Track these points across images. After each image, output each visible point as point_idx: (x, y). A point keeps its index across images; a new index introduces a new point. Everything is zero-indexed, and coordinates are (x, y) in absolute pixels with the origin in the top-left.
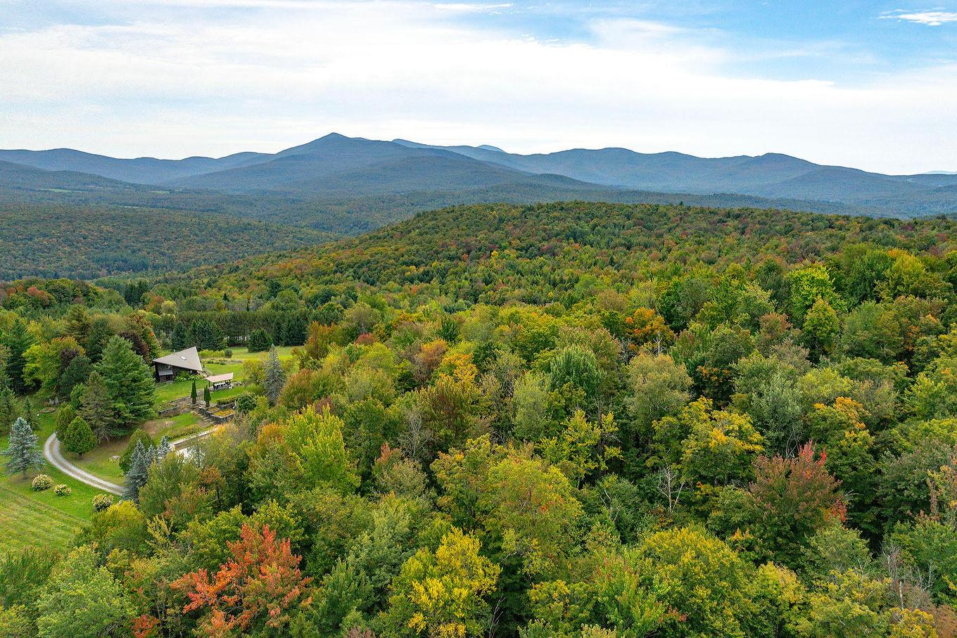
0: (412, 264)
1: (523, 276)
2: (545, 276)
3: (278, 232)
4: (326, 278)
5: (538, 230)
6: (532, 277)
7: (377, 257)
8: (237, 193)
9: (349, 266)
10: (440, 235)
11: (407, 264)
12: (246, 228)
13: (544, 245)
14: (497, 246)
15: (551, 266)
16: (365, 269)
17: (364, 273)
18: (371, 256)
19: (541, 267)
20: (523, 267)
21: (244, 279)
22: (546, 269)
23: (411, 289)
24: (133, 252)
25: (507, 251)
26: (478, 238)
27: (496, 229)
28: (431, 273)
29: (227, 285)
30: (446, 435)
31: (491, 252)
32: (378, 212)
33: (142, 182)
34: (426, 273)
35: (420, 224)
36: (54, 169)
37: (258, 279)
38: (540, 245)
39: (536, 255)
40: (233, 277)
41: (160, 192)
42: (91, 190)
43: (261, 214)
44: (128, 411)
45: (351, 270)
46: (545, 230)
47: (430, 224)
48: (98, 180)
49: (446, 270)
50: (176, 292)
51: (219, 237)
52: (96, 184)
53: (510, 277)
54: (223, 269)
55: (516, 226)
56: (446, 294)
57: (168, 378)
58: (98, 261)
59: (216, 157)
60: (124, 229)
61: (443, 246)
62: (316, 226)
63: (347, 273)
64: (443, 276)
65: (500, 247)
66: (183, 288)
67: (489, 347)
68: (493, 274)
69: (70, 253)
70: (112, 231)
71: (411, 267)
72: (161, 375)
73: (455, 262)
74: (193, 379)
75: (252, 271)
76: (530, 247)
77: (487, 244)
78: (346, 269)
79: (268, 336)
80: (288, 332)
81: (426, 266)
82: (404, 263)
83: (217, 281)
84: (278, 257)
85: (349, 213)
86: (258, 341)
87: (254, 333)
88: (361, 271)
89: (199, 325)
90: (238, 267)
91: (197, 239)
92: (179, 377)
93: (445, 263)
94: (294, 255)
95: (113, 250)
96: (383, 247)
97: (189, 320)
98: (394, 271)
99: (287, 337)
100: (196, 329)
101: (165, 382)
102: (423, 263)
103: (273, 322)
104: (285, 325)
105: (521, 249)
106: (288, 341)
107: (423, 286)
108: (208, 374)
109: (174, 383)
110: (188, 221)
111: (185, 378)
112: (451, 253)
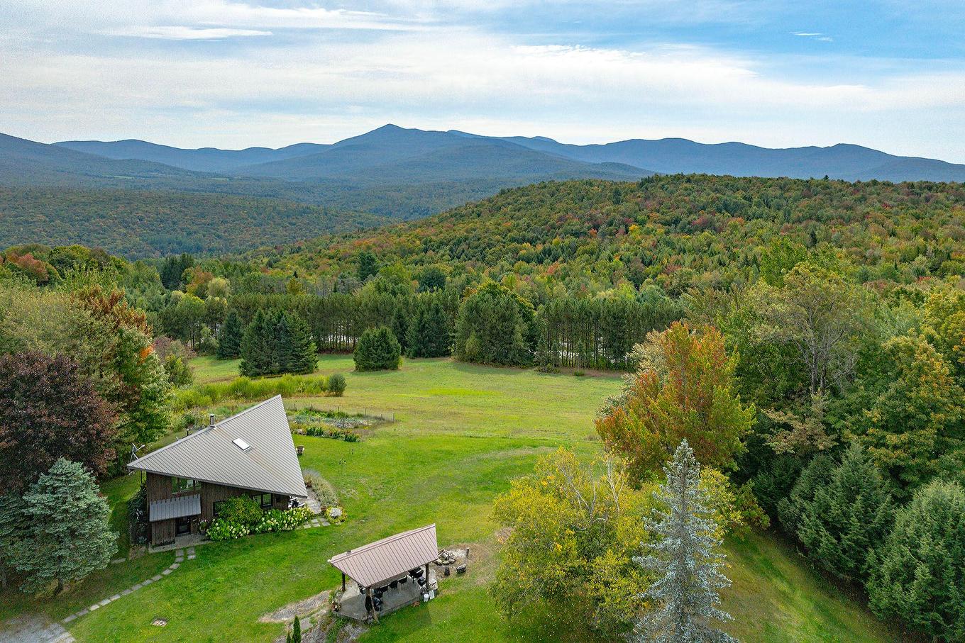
0: (525, 241)
3: (336, 216)
4: (415, 257)
7: (476, 233)
8: (293, 181)
9: (442, 244)
11: (518, 241)
12: (304, 212)
13: (695, 219)
14: (632, 219)
16: (464, 246)
17: (463, 251)
18: (468, 232)
21: (311, 259)
24: (189, 234)
25: (649, 226)
28: (553, 252)
29: (291, 265)
31: (626, 226)
33: (204, 170)
34: (547, 253)
35: (509, 201)
36: (120, 158)
37: (330, 259)
38: (690, 218)
39: (693, 230)
40: (297, 257)
41: (221, 179)
42: (154, 177)
43: (319, 200)
45: (446, 248)
48: (161, 168)
49: (573, 248)
50: (230, 269)
51: (278, 221)
52: (160, 172)
54: (284, 250)
57: (183, 526)
58: (151, 244)
59: (275, 148)
60: (181, 212)
62: (376, 211)
63: (442, 252)
65: (638, 221)
66: (239, 263)
69: (125, 235)
70: (169, 212)
71: (525, 244)
72: (156, 519)
73: (581, 238)
74: (273, 530)
75: (321, 250)
76: (676, 221)
77: (618, 217)
78: (438, 247)
79: (394, 341)
80: (419, 331)
81: (544, 243)
82: (514, 240)
83: (279, 261)
84: (344, 238)
85: (407, 199)
86: (376, 350)
87: (368, 335)
88: (460, 249)
89: (268, 317)
90: (299, 248)
91: (255, 222)
92: (222, 522)
93: (570, 240)
94: (361, 235)
95: (168, 232)
96: (477, 223)
97: (248, 308)
98: (504, 250)
99: (419, 341)
100: (263, 325)
101: (170, 543)
102: (539, 239)
103: (391, 313)
104: (415, 320)
105: (667, 223)
106: (420, 349)
107: (559, 266)
108: (322, 498)
109: (204, 552)
110: (247, 204)
111: (245, 524)
112: (574, 228)
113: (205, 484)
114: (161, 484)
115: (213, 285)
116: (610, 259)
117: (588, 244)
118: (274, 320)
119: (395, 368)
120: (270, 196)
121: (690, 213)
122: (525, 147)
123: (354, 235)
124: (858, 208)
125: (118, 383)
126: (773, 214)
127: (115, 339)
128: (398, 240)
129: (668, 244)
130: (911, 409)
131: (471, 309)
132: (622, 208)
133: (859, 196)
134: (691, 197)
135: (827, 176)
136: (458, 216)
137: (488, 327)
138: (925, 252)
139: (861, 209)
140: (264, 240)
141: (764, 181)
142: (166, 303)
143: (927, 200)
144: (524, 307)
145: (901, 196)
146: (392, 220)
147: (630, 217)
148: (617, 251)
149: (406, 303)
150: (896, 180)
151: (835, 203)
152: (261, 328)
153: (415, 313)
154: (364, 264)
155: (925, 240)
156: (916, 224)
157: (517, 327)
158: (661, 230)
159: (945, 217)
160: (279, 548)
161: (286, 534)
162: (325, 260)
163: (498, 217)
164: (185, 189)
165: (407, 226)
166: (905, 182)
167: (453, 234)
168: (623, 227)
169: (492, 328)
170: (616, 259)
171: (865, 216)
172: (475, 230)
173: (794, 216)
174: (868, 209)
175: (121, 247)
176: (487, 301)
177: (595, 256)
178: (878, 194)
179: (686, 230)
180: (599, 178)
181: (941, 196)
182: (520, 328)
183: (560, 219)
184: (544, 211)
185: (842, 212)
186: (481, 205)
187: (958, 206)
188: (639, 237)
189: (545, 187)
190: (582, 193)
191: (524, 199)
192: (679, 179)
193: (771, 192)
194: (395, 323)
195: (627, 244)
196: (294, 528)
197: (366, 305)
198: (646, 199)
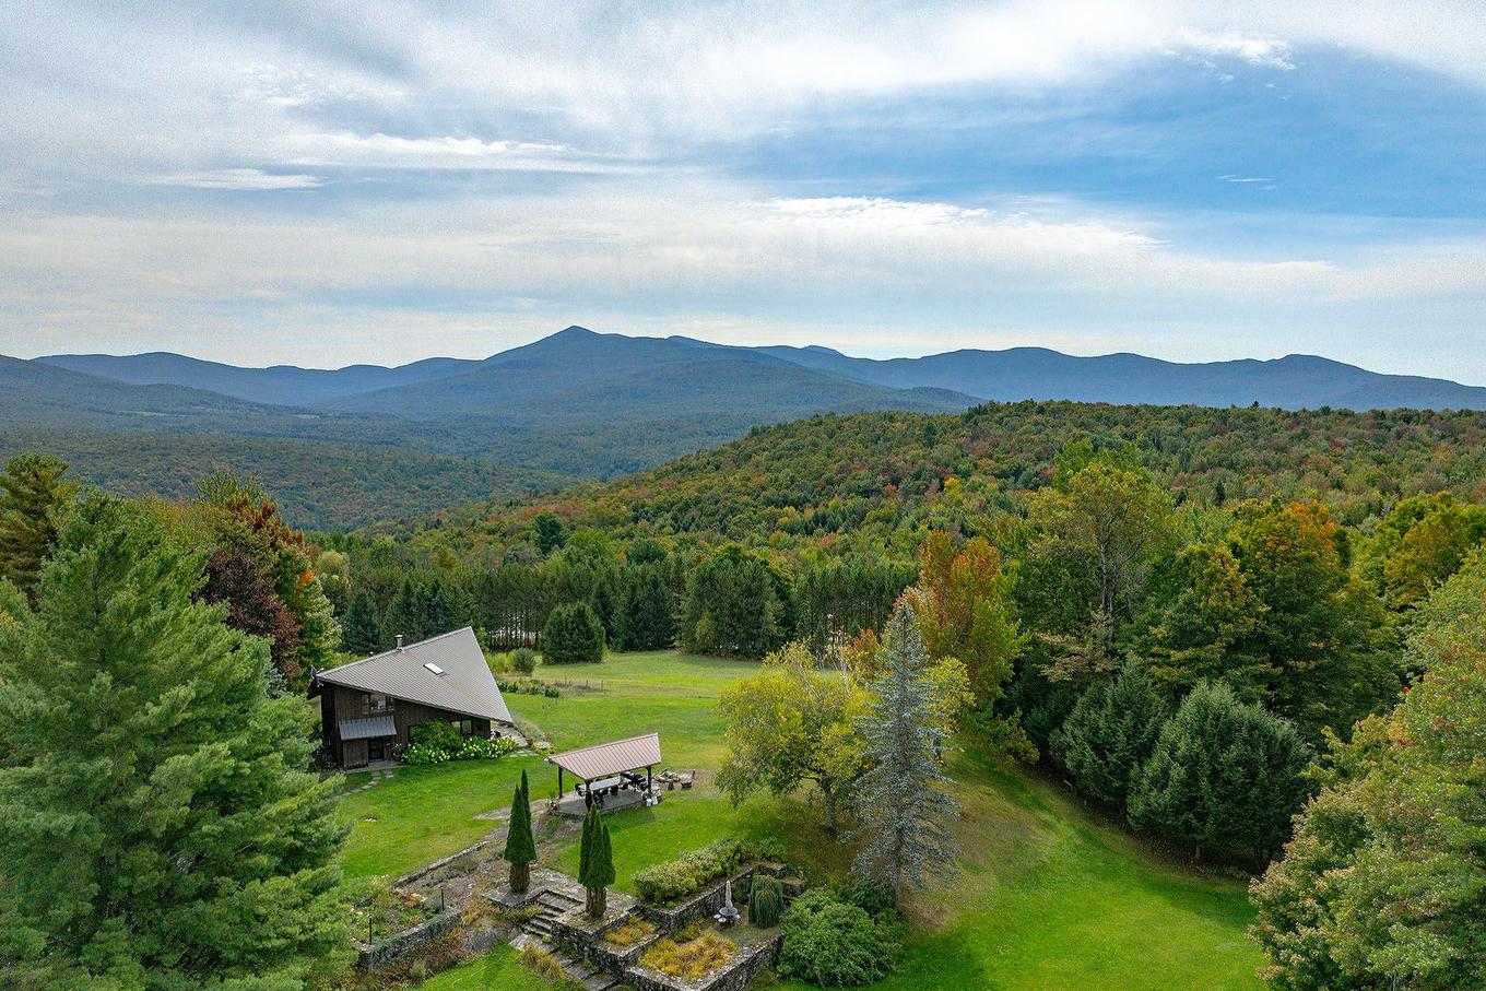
0: (787, 503)
3: (494, 474)
4: (619, 530)
7: (712, 491)
8: (423, 419)
9: (660, 509)
11: (777, 504)
12: (442, 468)
13: (1045, 469)
14: (950, 469)
16: (694, 512)
17: (693, 520)
18: (701, 491)
21: (460, 534)
25: (975, 479)
28: (829, 519)
31: (941, 481)
33: (279, 403)
34: (821, 520)
36: (143, 382)
37: (489, 534)
38: (1038, 468)
41: (308, 417)
42: (200, 413)
43: (464, 449)
45: (666, 516)
48: (208, 398)
49: (860, 514)
51: (401, 483)
52: (209, 405)
54: (414, 526)
55: (974, 436)
57: (377, 749)
59: (392, 366)
62: (556, 467)
63: (660, 521)
65: (959, 472)
71: (787, 508)
72: (347, 737)
73: (872, 499)
74: (476, 757)
75: (474, 521)
76: (1017, 472)
77: (929, 466)
78: (655, 515)
79: (595, 623)
80: (630, 614)
81: (816, 506)
82: (769, 502)
83: (410, 539)
84: (508, 506)
85: (605, 447)
86: (571, 635)
87: (559, 614)
88: (688, 516)
89: (418, 589)
90: (439, 522)
91: (365, 484)
92: (420, 746)
93: (855, 502)
94: (535, 501)
96: (715, 479)
97: (381, 589)
98: (754, 517)
99: (629, 627)
100: (412, 600)
101: (363, 766)
102: (809, 501)
103: (588, 591)
104: (624, 598)
105: (1003, 475)
106: (631, 640)
107: (838, 538)
108: (526, 734)
109: (404, 773)
110: (351, 456)
111: (444, 750)
112: (862, 484)
113: (399, 703)
114: (350, 702)
115: (324, 562)
116: (914, 528)
117: (882, 507)
118: (427, 593)
119: (597, 660)
120: (387, 443)
121: (1039, 460)
122: (791, 364)
123: (524, 502)
124: (1295, 448)
126: (1164, 459)
127: (275, 558)
128: (593, 505)
129: (1003, 505)
130: (1199, 621)
131: (702, 580)
132: (936, 452)
133: (1297, 431)
134: (1042, 436)
135: (1256, 403)
136: (684, 469)
137: (726, 604)
138: (1380, 511)
139: (1298, 449)
140: (380, 513)
141: (1156, 411)
143: (1399, 436)
144: (778, 579)
145: (1361, 431)
146: (582, 481)
147: (947, 466)
148: (926, 516)
149: (610, 576)
150: (1360, 409)
151: (1261, 442)
152: (409, 605)
153: (623, 589)
154: (544, 534)
155: (1383, 493)
156: (1374, 470)
157: (768, 603)
158: (993, 485)
159: (1420, 459)
160: (486, 770)
161: (492, 761)
162: (483, 536)
163: (747, 469)
164: (251, 433)
165: (605, 487)
166: (1373, 411)
167: (677, 495)
168: (936, 482)
169: (732, 606)
170: (923, 527)
171: (1303, 460)
172: (711, 488)
173: (1195, 462)
174: (1308, 451)
176: (726, 568)
177: (891, 525)
178: (1327, 429)
179: (1031, 485)
180: (905, 410)
181: (1421, 430)
182: (772, 607)
183: (842, 470)
184: (817, 460)
185: (1270, 455)
186: (722, 452)
187: (1444, 444)
188: (960, 496)
189: (820, 423)
190: (878, 431)
191: (787, 442)
192: (1027, 408)
193: (1165, 426)
194: (596, 604)
195: (941, 506)
196: (499, 756)
197: (553, 581)
198: (973, 439)
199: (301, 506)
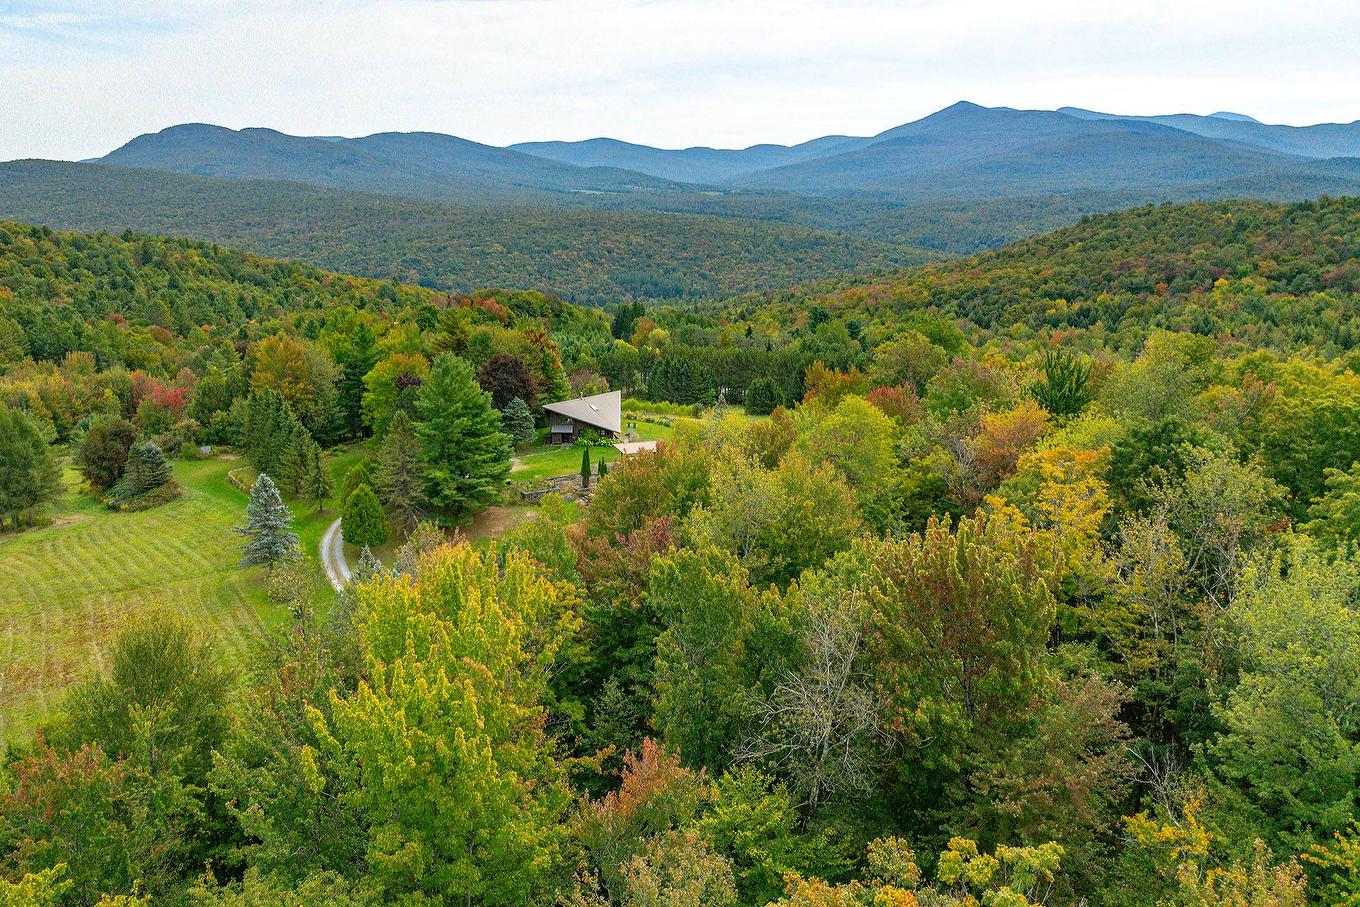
0: (1060, 296)
1: (1276, 325)
2: (1327, 327)
5: (1319, 243)
6: (1297, 328)
7: (1001, 283)
8: (813, 194)
9: (954, 296)
10: (1120, 251)
11: (1052, 297)
13: (1328, 272)
14: (1228, 270)
15: (1341, 310)
16: (978, 301)
17: (975, 307)
18: (992, 281)
19: (1318, 312)
20: (1278, 309)
21: (791, 311)
22: (1329, 315)
23: (1050, 337)
24: (667, 272)
25: (1246, 281)
26: (1191, 256)
27: (1230, 242)
28: (1093, 313)
30: (936, 721)
31: (1214, 281)
32: (1022, 222)
33: (692, 181)
35: (1086, 235)
36: (587, 165)
38: (1321, 270)
39: (1310, 289)
40: (777, 307)
42: (628, 192)
43: (844, 225)
44: (453, 485)
45: (955, 302)
46: (1332, 244)
47: (1103, 234)
48: (636, 178)
49: (1123, 310)
51: (780, 256)
52: (636, 184)
53: (1250, 326)
55: (1270, 236)
56: (1116, 349)
57: (565, 438)
59: (790, 144)
60: (658, 241)
61: (1122, 267)
62: (923, 243)
63: (947, 307)
64: (1116, 319)
65: (1234, 273)
67: (1164, 435)
68: (1215, 318)
69: (591, 271)
70: (643, 243)
71: (1059, 300)
72: (554, 432)
73: (1141, 295)
74: (604, 445)
76: (1292, 275)
77: (1208, 266)
78: (946, 301)
79: (778, 391)
81: (1085, 300)
82: (1046, 295)
85: (974, 223)
86: (761, 397)
89: (674, 363)
90: (792, 295)
91: (749, 257)
92: (582, 438)
93: (1122, 297)
95: (642, 268)
98: (1028, 308)
101: (559, 443)
102: (1082, 295)
105: (1278, 277)
109: (573, 448)
110: (741, 232)
111: (592, 440)
112: (1135, 281)
113: (575, 420)
114: (561, 418)
117: (1145, 303)
118: (678, 366)
120: (775, 219)
125: (542, 377)
142: (609, 350)
152: (667, 373)
154: (816, 320)
158: (1262, 287)
161: (610, 447)
164: (666, 209)
165: (936, 269)
167: (972, 284)
168: (1208, 282)
172: (1001, 279)
175: (586, 287)
199: (696, 275)
